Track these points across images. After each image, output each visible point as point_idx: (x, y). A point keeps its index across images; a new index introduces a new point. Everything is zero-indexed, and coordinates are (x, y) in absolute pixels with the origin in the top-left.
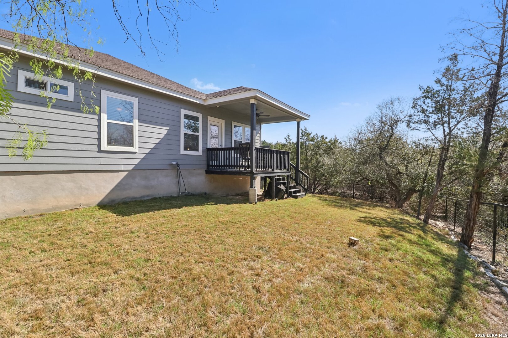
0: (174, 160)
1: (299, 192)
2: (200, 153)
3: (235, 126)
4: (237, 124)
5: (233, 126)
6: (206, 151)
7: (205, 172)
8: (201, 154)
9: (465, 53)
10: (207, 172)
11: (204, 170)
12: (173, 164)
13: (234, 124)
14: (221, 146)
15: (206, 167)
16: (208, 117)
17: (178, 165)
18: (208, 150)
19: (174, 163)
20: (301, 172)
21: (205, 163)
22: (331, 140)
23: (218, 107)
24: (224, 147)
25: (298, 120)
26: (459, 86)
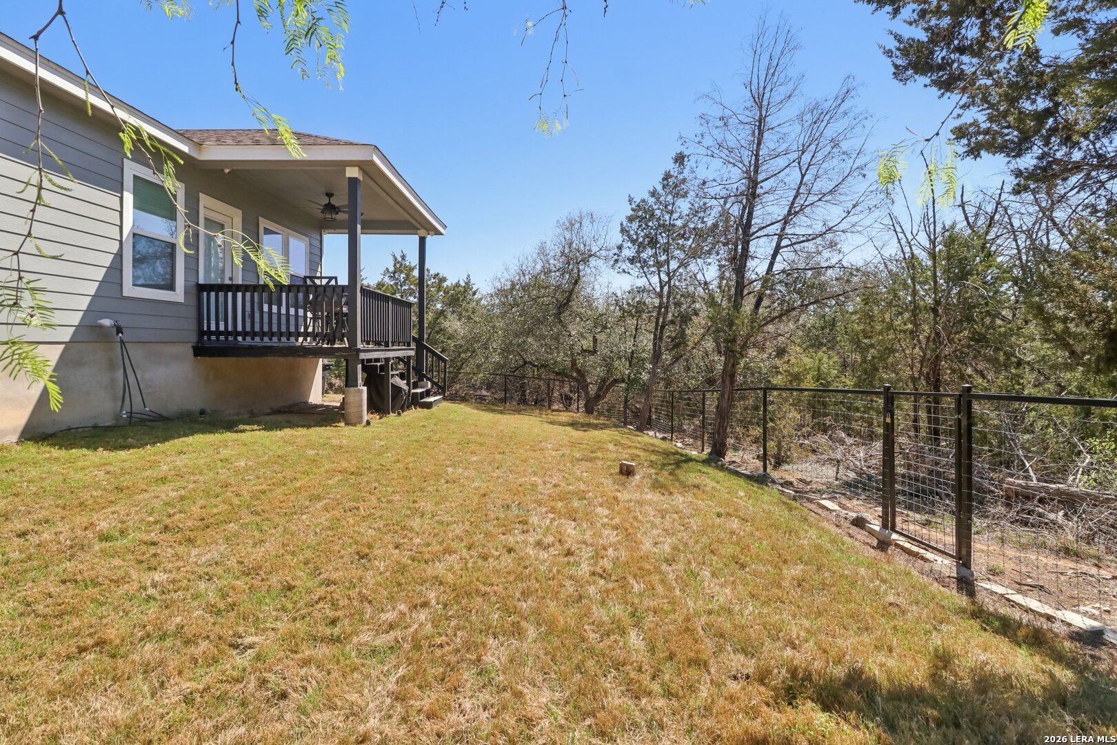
0: (107, 314)
1: (428, 393)
2: (178, 295)
3: (268, 231)
4: (272, 226)
5: (261, 231)
6: (194, 291)
7: (191, 352)
8: (181, 299)
9: (715, 155)
10: (199, 351)
11: (191, 345)
12: (101, 327)
13: (264, 223)
14: (231, 279)
15: (193, 338)
16: (201, 195)
17: (119, 330)
18: (202, 288)
19: (107, 322)
20: (429, 350)
21: (193, 325)
22: (458, 285)
23: (227, 171)
24: (240, 283)
25: (422, 232)
26: (683, 206)
